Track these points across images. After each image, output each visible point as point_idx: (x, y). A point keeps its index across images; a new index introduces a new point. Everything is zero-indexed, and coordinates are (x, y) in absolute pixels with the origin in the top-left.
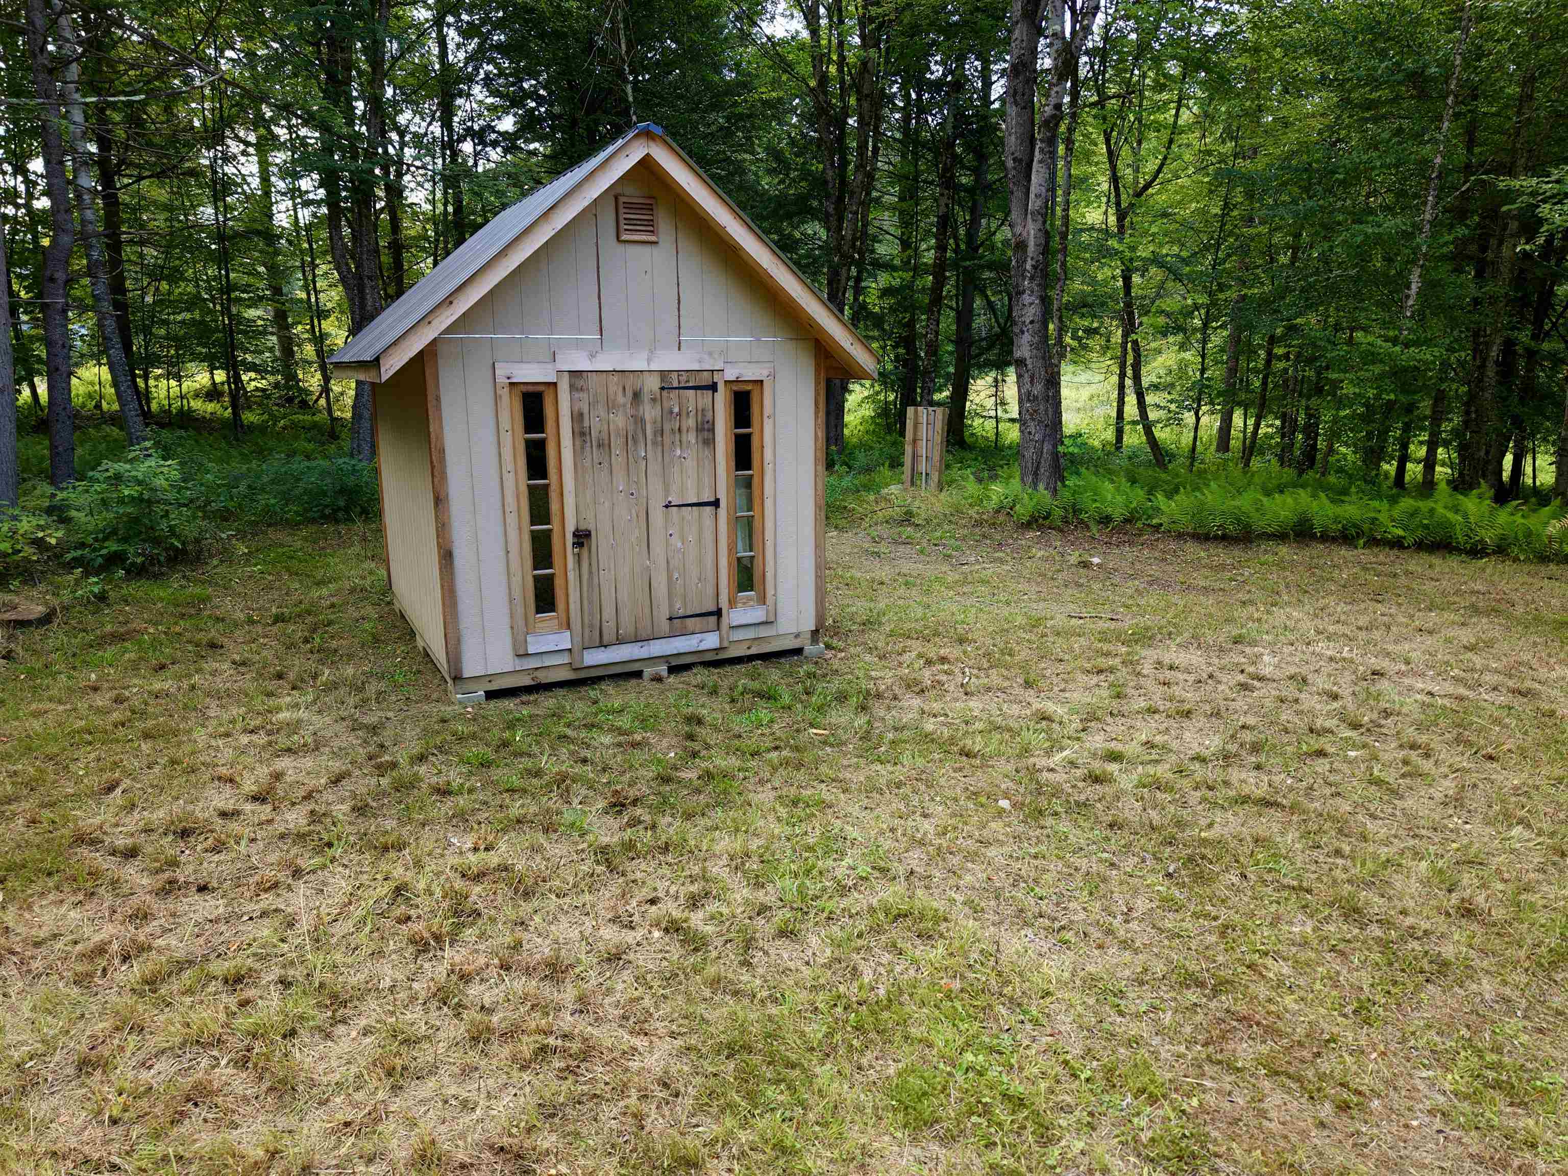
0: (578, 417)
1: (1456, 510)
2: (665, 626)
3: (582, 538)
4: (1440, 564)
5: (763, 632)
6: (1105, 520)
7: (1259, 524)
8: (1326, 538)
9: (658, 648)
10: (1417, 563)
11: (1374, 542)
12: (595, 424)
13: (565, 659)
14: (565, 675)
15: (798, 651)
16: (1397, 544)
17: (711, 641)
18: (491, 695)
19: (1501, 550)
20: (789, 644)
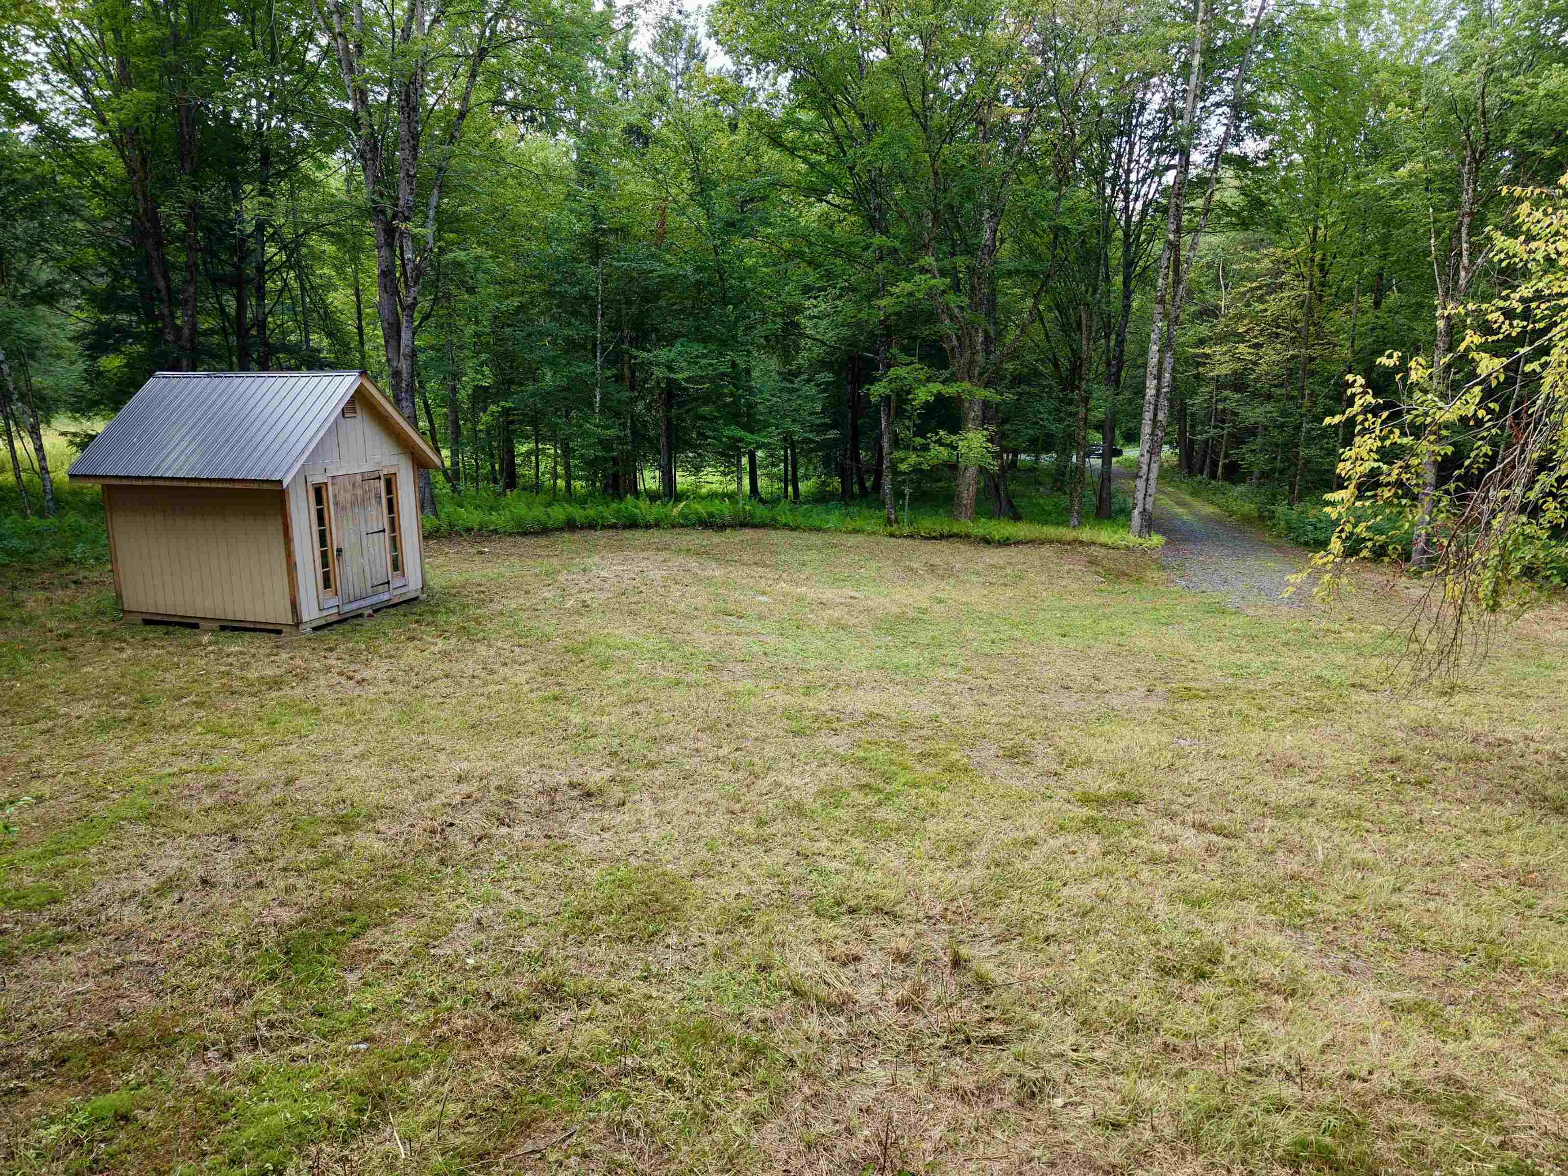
0: (335, 496)
1: (636, 507)
2: (370, 591)
3: (339, 551)
4: (639, 534)
5: (404, 590)
6: (469, 530)
7: (550, 524)
8: (582, 527)
9: (369, 602)
10: (628, 534)
11: (604, 527)
12: (341, 498)
13: (335, 610)
14: (336, 618)
15: (416, 598)
16: (614, 527)
17: (386, 597)
18: (315, 629)
19: (657, 525)
20: (413, 595)
